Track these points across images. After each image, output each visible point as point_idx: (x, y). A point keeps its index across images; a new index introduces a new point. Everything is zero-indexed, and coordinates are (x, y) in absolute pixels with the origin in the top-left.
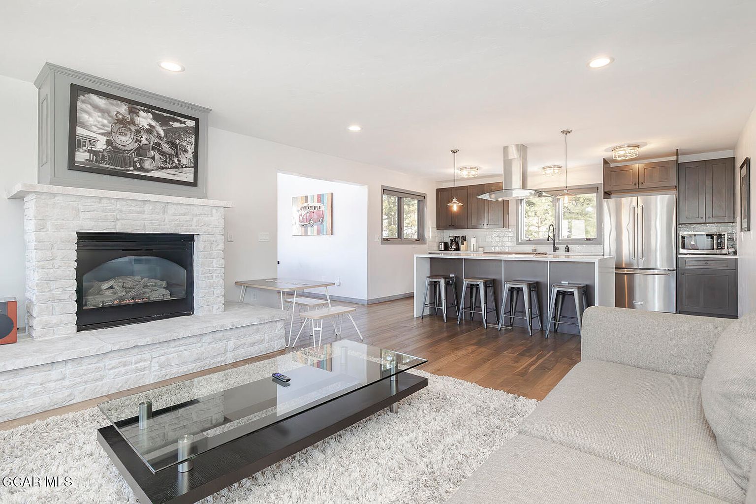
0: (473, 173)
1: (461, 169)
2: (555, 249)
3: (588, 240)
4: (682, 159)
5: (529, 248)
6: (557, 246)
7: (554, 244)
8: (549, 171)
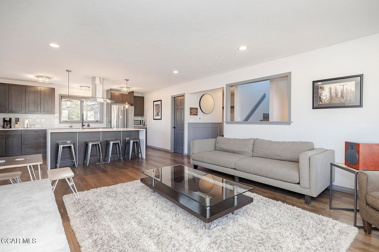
0: (47, 80)
1: (37, 77)
2: (83, 125)
3: (97, 121)
4: (135, 95)
5: (67, 125)
6: (84, 124)
7: (83, 123)
8: (83, 88)
